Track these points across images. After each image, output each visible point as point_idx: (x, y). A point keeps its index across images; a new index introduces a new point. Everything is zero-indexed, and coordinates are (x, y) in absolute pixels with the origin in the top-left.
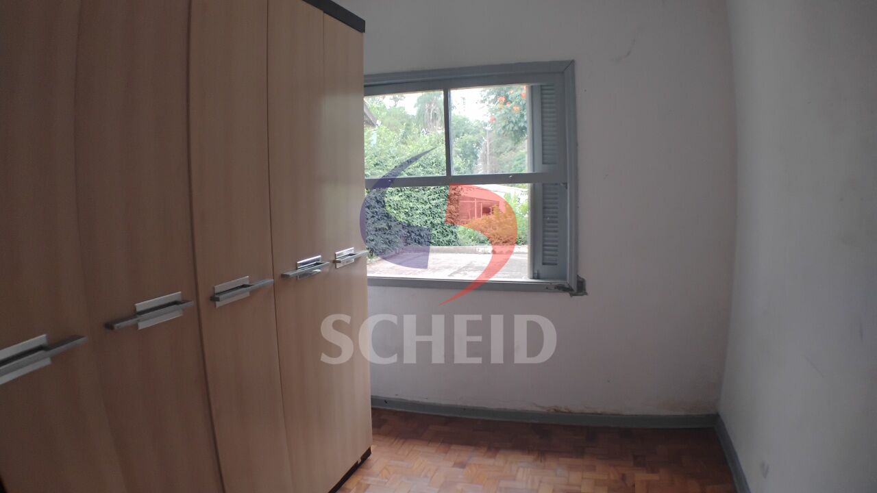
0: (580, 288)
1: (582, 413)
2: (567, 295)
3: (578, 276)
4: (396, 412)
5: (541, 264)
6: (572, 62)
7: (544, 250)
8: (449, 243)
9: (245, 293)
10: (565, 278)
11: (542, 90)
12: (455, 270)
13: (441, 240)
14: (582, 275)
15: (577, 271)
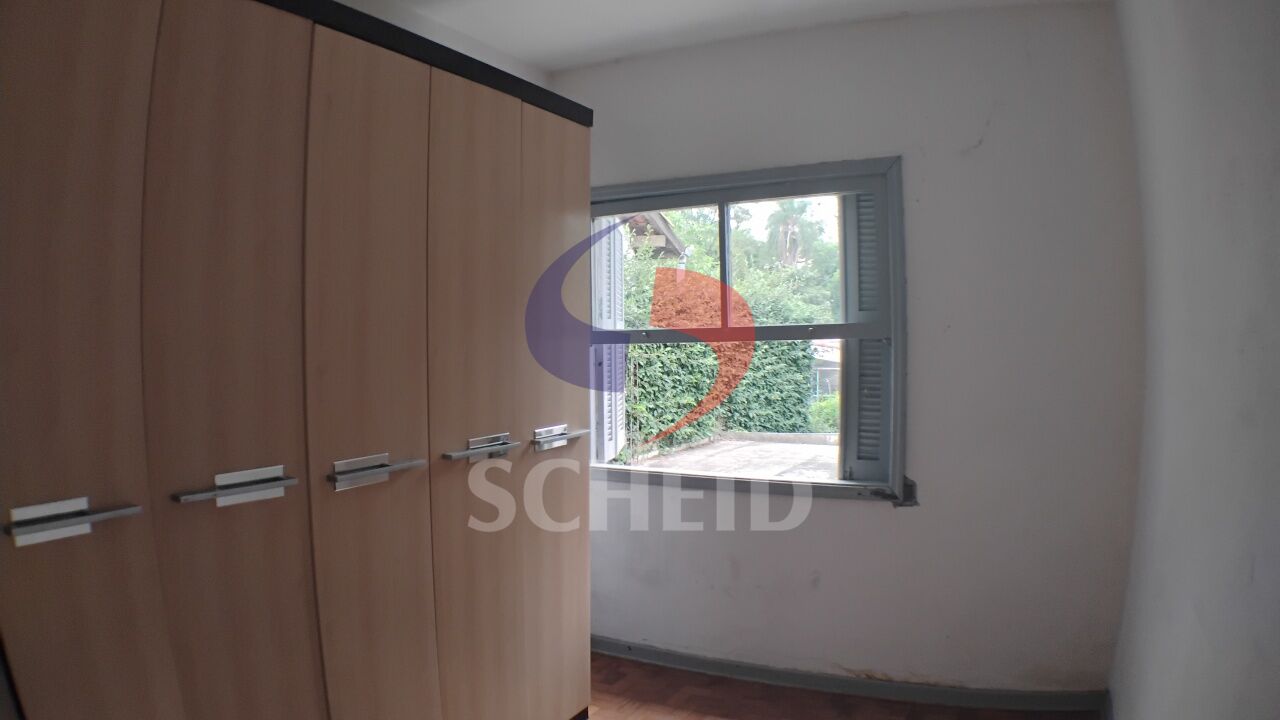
0: (908, 494)
1: (906, 682)
2: (888, 504)
3: (905, 478)
4: (644, 664)
5: (855, 457)
6: (899, 158)
7: (860, 437)
8: (794, 428)
9: (382, 476)
10: (884, 479)
11: (859, 201)
12: (788, 468)
13: (781, 424)
14: (911, 475)
15: (904, 466)
